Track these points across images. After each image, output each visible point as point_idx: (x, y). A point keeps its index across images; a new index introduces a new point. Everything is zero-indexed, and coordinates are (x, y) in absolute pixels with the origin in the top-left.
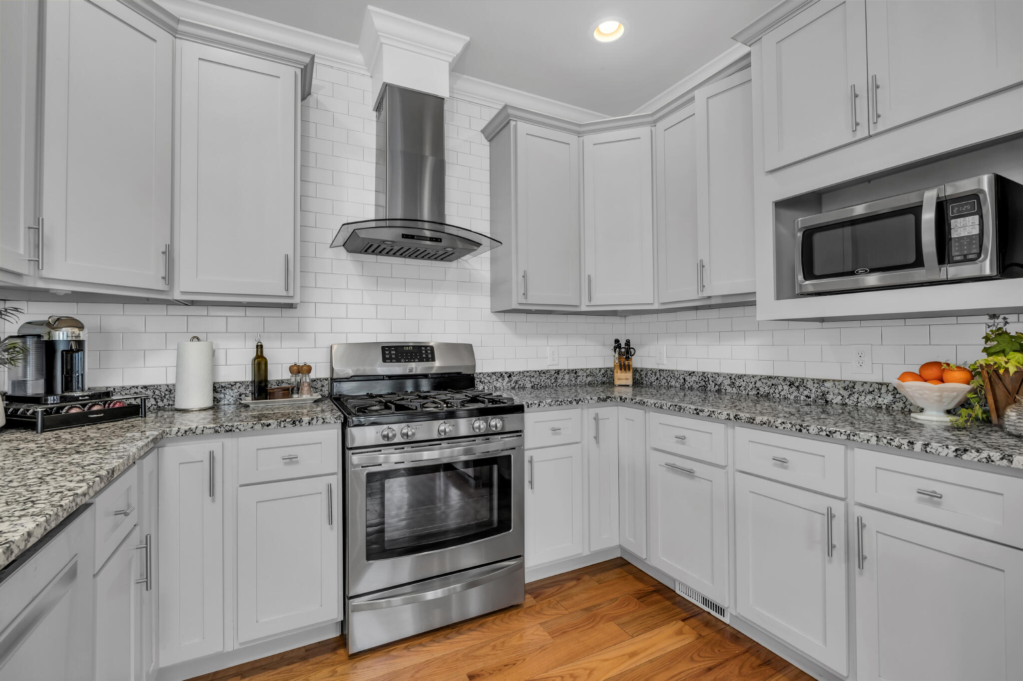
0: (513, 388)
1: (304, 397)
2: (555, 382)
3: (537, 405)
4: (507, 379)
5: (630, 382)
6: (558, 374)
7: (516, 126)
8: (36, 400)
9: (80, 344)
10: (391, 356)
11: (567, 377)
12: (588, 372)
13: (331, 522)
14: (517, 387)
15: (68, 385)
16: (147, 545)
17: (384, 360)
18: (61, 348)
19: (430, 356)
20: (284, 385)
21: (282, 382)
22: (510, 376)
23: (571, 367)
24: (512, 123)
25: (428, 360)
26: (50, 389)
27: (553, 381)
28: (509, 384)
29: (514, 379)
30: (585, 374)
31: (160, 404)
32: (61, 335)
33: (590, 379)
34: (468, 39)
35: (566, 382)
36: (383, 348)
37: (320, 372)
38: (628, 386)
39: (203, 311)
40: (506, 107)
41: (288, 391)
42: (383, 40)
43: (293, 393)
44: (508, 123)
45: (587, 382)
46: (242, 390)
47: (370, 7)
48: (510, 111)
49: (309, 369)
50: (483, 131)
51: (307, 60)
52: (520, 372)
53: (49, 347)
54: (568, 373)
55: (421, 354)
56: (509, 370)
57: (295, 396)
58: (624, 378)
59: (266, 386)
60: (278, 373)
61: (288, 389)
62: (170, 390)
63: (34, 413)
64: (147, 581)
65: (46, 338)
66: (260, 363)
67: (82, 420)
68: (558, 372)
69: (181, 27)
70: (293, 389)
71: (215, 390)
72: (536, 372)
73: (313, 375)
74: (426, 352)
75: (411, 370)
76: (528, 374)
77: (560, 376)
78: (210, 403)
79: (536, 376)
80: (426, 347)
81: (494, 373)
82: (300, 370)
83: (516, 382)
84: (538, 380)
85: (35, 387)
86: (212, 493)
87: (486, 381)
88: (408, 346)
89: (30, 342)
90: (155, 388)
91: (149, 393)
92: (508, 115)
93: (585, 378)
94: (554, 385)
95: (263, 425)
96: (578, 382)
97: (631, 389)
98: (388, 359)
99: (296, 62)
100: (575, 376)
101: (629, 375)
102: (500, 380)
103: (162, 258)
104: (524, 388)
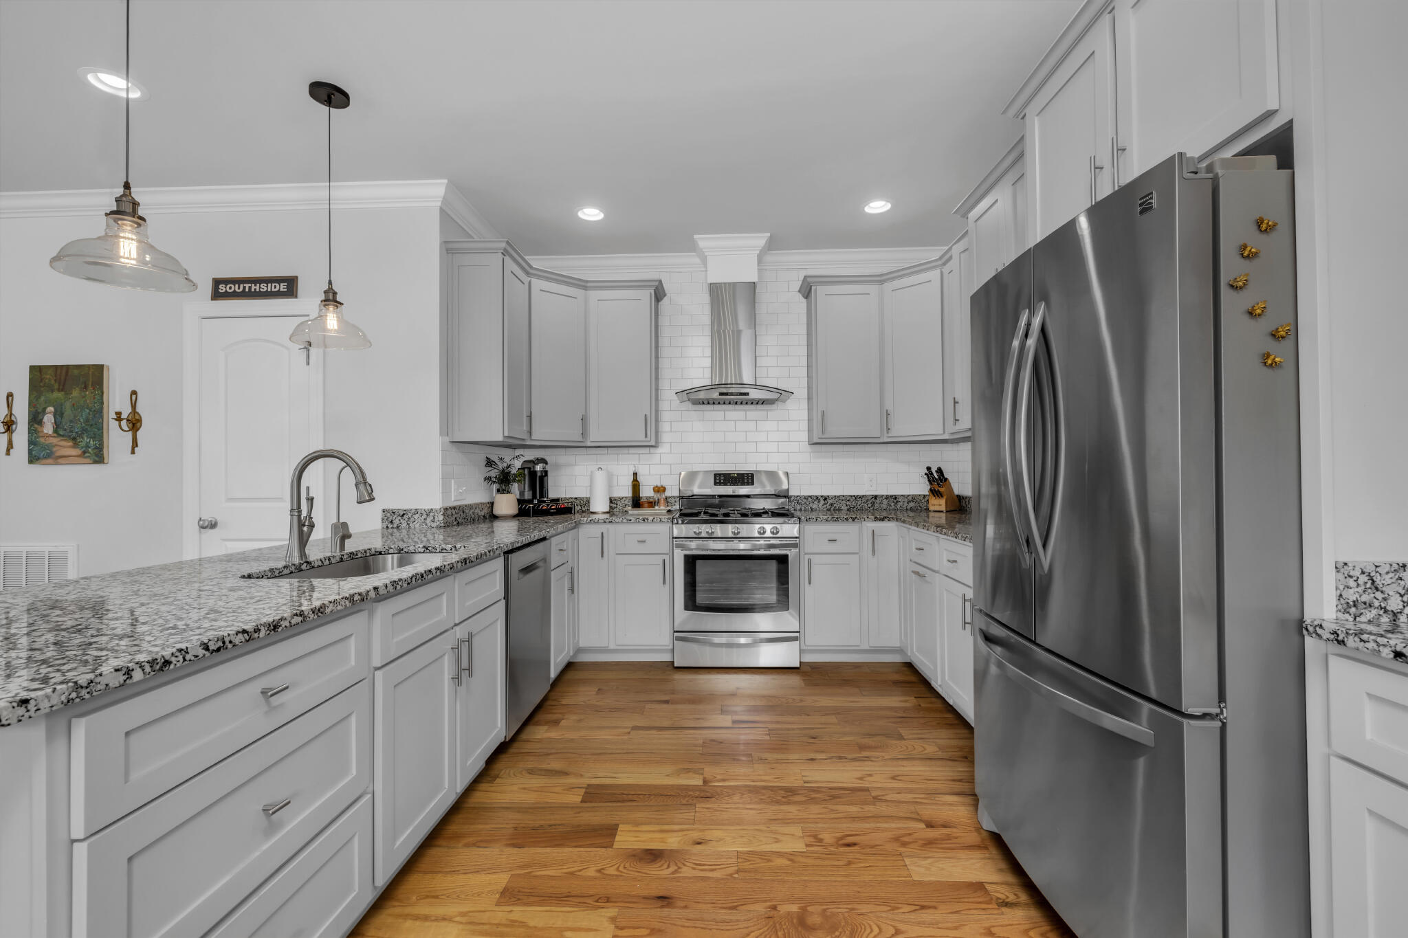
0: (829, 510)
1: (662, 508)
2: (872, 506)
3: (815, 519)
4: (822, 502)
5: (943, 508)
6: (876, 499)
7: (816, 290)
8: (530, 501)
9: (546, 472)
10: (720, 481)
11: (885, 502)
12: (910, 498)
13: (664, 583)
14: (832, 509)
15: (542, 495)
16: (572, 573)
17: (715, 484)
18: (539, 474)
19: (750, 481)
20: (651, 500)
21: (650, 498)
22: (825, 499)
23: (890, 493)
24: (813, 288)
25: (748, 484)
26: (534, 496)
27: (870, 505)
28: (825, 506)
29: (830, 502)
30: (906, 500)
31: (583, 509)
32: (539, 468)
33: (912, 505)
34: (769, 234)
35: (884, 506)
36: (715, 475)
37: (672, 492)
38: (942, 511)
39: (605, 451)
40: (805, 277)
41: (652, 504)
42: (706, 254)
43: (655, 505)
44: (811, 289)
45: (909, 507)
46: (626, 502)
47: (695, 236)
48: (809, 280)
49: (664, 489)
50: (799, 291)
51: (657, 283)
52: (835, 496)
53: (533, 474)
54: (887, 498)
55: (743, 479)
56: (825, 494)
57: (657, 507)
58: (939, 504)
59: (639, 500)
60: (646, 492)
61: (652, 502)
62: (588, 501)
63: (530, 507)
64: (572, 589)
65: (532, 469)
66: (636, 485)
67: (546, 513)
68: (876, 497)
69: (589, 284)
70: (655, 503)
71: (611, 501)
72: (851, 496)
73: (668, 493)
74: (748, 478)
75: (733, 492)
76: (843, 498)
77: (878, 500)
78: (607, 509)
79: (852, 500)
80: (748, 474)
81: (810, 497)
82: (660, 490)
83: (832, 505)
84: (854, 504)
85: (528, 495)
86: (602, 556)
87: (803, 503)
88: (734, 474)
89: (526, 471)
90: (581, 499)
91: (578, 502)
92: (809, 283)
93: (906, 504)
94: (871, 508)
95: (627, 520)
96: (898, 507)
97: (944, 514)
98: (718, 483)
99: (650, 286)
100: (895, 501)
101: (942, 502)
102: (816, 502)
103: (581, 422)
104: (840, 510)
